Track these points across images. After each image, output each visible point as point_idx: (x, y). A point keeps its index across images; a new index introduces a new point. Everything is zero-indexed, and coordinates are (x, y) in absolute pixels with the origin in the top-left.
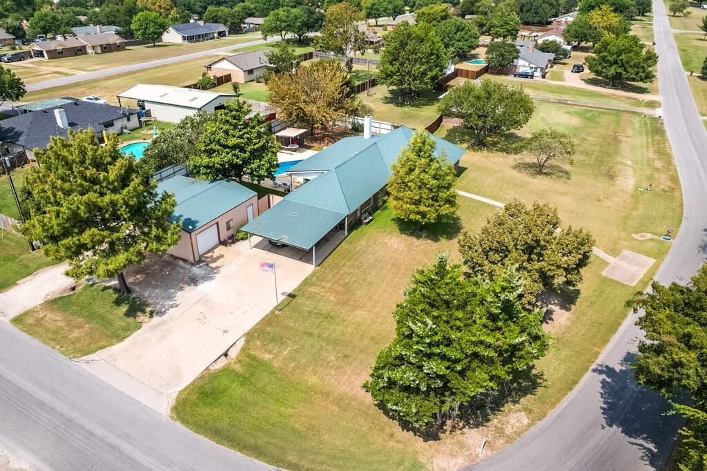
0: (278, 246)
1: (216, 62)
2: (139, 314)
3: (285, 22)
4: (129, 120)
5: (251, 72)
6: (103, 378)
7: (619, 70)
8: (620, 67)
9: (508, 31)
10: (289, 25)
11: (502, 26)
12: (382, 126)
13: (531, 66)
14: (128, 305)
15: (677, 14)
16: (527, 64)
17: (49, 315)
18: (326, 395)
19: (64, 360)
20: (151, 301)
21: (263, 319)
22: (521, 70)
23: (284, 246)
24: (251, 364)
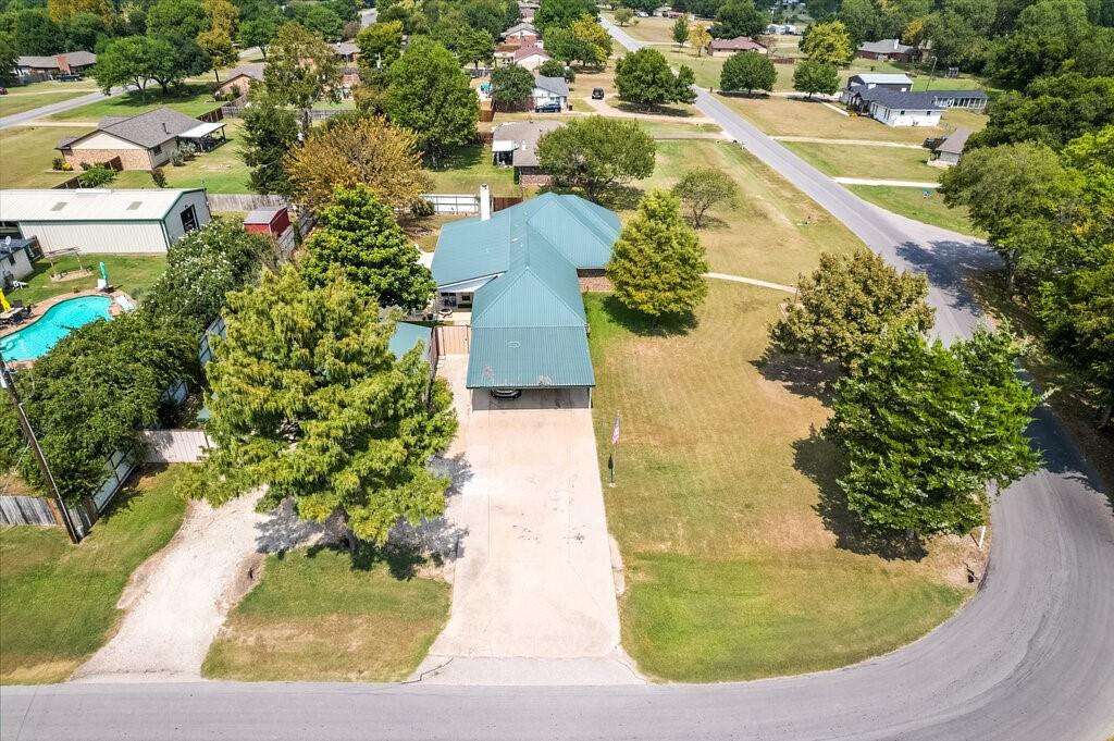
0: (514, 397)
1: (81, 139)
2: (415, 567)
3: (141, 61)
4: (12, 261)
5: (157, 150)
6: (490, 683)
7: (661, 91)
8: (661, 87)
9: (482, 53)
10: (151, 67)
11: (472, 46)
12: (460, 201)
13: (552, 95)
14: (384, 563)
15: (624, 24)
16: (545, 94)
17: (266, 634)
18: (776, 561)
19: (391, 687)
20: (416, 541)
21: (606, 501)
22: (540, 103)
23: (520, 392)
24: (653, 566)
